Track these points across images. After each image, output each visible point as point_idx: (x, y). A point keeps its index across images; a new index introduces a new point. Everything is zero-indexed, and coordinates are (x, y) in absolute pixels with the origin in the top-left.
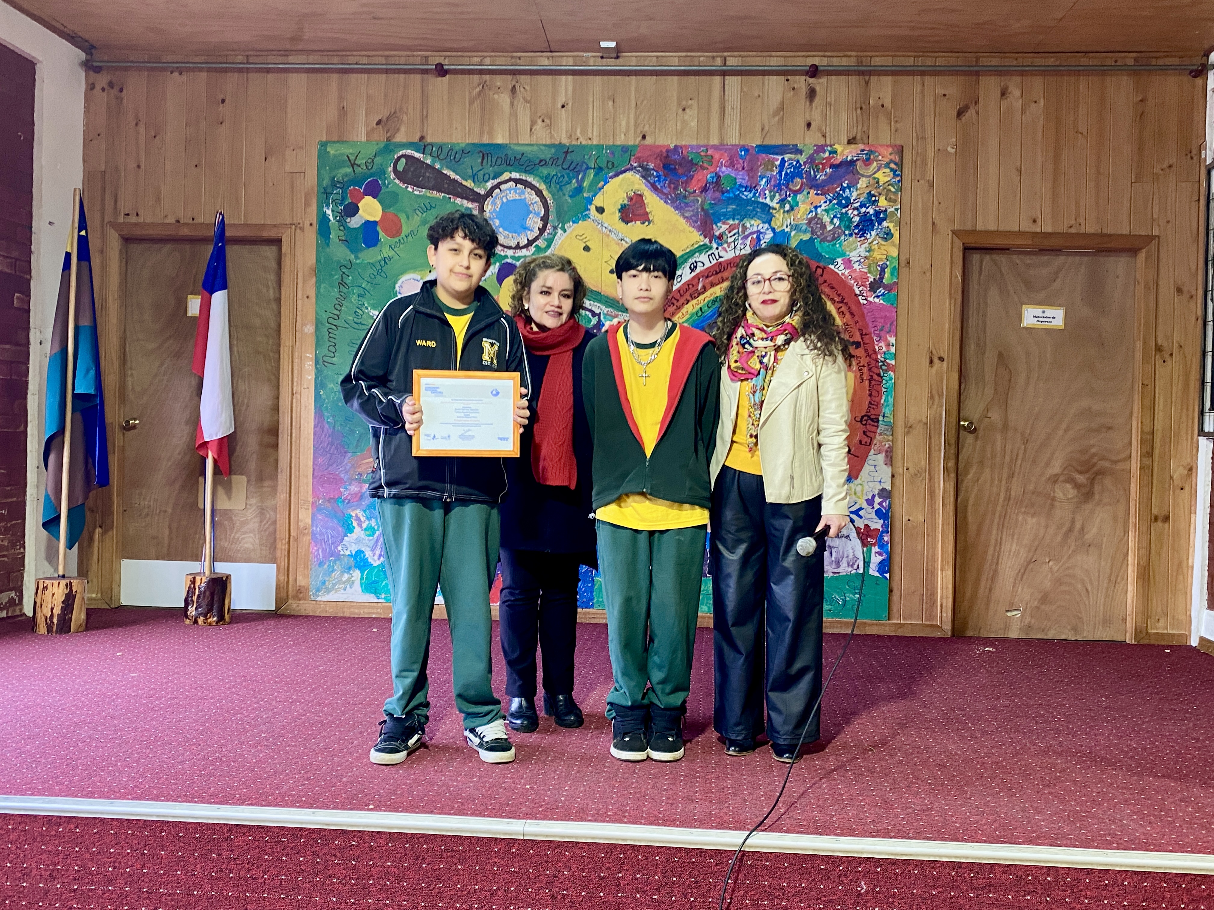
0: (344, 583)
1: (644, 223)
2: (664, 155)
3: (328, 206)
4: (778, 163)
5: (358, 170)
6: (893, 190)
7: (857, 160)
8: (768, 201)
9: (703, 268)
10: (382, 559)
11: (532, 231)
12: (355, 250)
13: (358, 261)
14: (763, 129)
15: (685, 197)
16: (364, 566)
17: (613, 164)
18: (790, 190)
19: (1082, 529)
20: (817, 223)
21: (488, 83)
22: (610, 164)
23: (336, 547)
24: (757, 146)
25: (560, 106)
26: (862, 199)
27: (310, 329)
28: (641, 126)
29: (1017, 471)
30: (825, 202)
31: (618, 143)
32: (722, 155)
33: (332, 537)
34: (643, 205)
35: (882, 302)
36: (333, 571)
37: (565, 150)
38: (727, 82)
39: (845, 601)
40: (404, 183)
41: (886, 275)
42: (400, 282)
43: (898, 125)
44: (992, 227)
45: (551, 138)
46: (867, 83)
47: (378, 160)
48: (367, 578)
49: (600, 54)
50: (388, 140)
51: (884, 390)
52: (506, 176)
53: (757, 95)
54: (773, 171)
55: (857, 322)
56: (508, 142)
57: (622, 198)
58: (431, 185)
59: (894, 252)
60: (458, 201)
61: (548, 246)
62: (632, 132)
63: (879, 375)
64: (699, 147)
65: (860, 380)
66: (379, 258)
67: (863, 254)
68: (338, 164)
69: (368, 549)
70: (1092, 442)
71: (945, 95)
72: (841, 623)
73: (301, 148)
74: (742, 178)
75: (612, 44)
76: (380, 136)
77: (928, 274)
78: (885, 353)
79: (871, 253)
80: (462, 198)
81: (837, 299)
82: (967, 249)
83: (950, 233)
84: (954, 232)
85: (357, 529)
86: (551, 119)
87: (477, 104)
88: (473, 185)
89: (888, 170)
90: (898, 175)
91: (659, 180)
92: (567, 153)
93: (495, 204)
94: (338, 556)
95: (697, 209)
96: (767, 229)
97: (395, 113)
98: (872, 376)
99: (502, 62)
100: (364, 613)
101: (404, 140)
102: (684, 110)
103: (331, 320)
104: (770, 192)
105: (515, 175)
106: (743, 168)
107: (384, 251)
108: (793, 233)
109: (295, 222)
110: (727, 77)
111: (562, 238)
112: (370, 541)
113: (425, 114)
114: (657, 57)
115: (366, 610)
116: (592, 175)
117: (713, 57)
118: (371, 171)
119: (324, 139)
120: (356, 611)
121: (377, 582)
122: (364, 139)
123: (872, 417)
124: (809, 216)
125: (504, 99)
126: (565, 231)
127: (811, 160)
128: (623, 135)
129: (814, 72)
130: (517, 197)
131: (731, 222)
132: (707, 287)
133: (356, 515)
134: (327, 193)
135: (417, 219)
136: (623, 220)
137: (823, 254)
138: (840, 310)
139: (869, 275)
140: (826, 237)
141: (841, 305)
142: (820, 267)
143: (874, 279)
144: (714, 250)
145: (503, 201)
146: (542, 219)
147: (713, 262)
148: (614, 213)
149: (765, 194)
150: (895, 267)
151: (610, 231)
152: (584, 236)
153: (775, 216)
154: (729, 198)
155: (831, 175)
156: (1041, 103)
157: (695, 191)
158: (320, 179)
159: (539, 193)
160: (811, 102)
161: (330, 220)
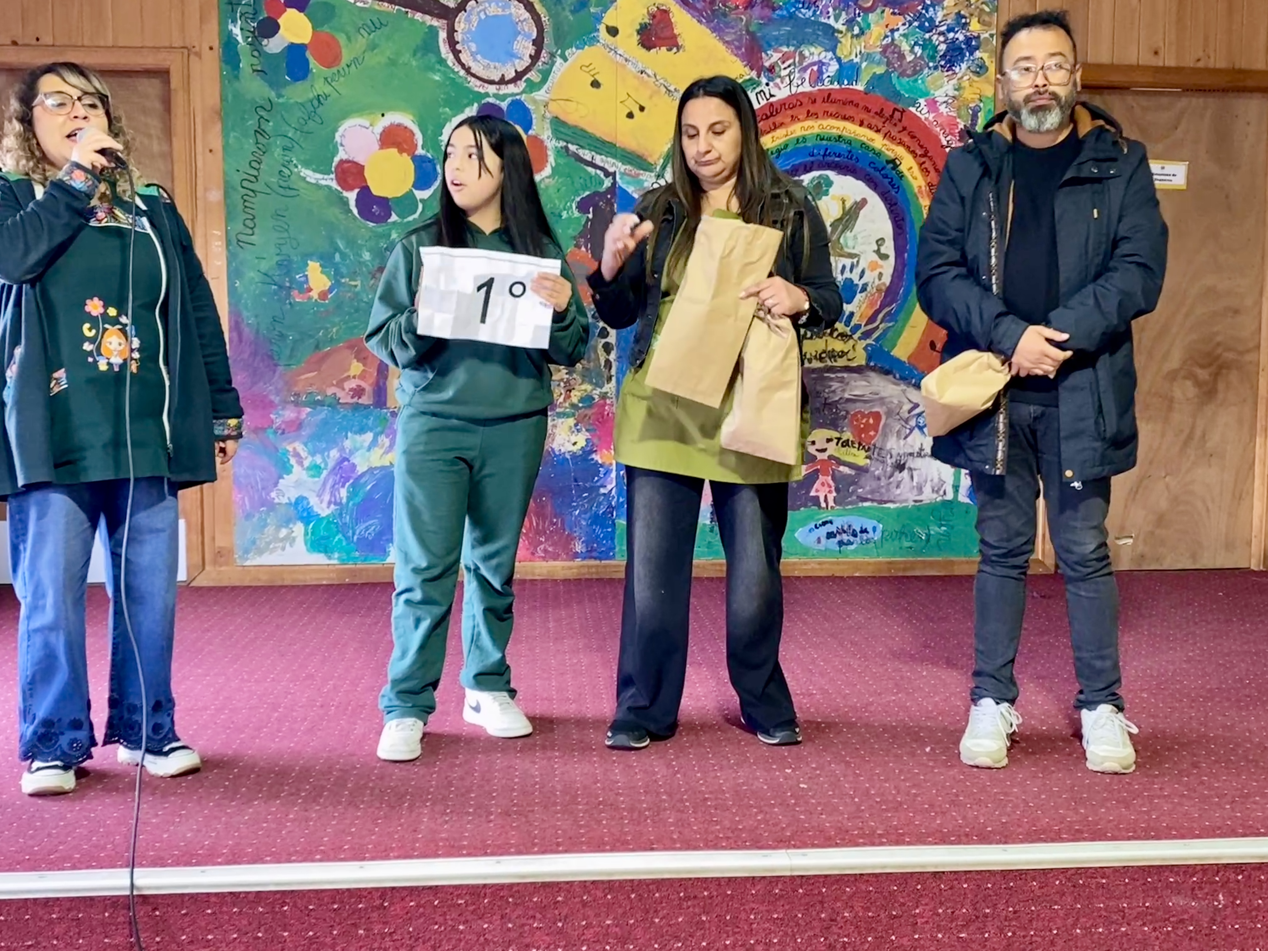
0: (282, 540)
1: (670, 50)
3: (234, 21)
6: (988, 8)
8: (832, 22)
10: (332, 506)
11: (520, 58)
12: (276, 84)
13: (281, 100)
15: (725, 15)
16: (309, 517)
18: (860, 8)
19: (1204, 436)
20: (894, 53)
23: (268, 494)
26: (949, 22)
27: (216, 195)
30: (904, 24)
33: (262, 480)
34: (669, 25)
36: (265, 525)
39: (928, 536)
41: (979, 121)
42: (341, 130)
44: (1107, 60)
48: (312, 533)
57: (641, 15)
59: (989, 91)
60: (418, 16)
61: (544, 80)
66: (311, 96)
67: (951, 93)
69: (314, 494)
70: (1215, 329)
72: (924, 562)
79: (961, 92)
80: (425, 12)
81: (919, 152)
85: (296, 469)
93: (470, 21)
94: (272, 506)
95: (741, 31)
96: (832, 59)
100: (311, 579)
103: (245, 184)
104: (834, 10)
107: (317, 86)
108: (864, 65)
109: (187, 44)
111: (563, 69)
112: (315, 483)
115: (314, 576)
120: (301, 577)
121: (328, 538)
124: (884, 42)
126: (565, 60)
130: (500, 13)
131: (785, 49)
133: (294, 449)
134: (230, 5)
135: (361, 42)
136: (644, 46)
137: (902, 92)
138: (923, 166)
139: (958, 120)
140: (905, 71)
141: (923, 159)
142: (898, 111)
143: (965, 126)
144: (763, 87)
145: (480, 17)
146: (534, 42)
147: (763, 102)
148: (630, 36)
149: (828, 13)
150: (990, 110)
151: (626, 60)
152: (591, 67)
153: (840, 42)
154: (782, 17)
157: (737, 7)
159: (529, 6)
161: (238, 42)
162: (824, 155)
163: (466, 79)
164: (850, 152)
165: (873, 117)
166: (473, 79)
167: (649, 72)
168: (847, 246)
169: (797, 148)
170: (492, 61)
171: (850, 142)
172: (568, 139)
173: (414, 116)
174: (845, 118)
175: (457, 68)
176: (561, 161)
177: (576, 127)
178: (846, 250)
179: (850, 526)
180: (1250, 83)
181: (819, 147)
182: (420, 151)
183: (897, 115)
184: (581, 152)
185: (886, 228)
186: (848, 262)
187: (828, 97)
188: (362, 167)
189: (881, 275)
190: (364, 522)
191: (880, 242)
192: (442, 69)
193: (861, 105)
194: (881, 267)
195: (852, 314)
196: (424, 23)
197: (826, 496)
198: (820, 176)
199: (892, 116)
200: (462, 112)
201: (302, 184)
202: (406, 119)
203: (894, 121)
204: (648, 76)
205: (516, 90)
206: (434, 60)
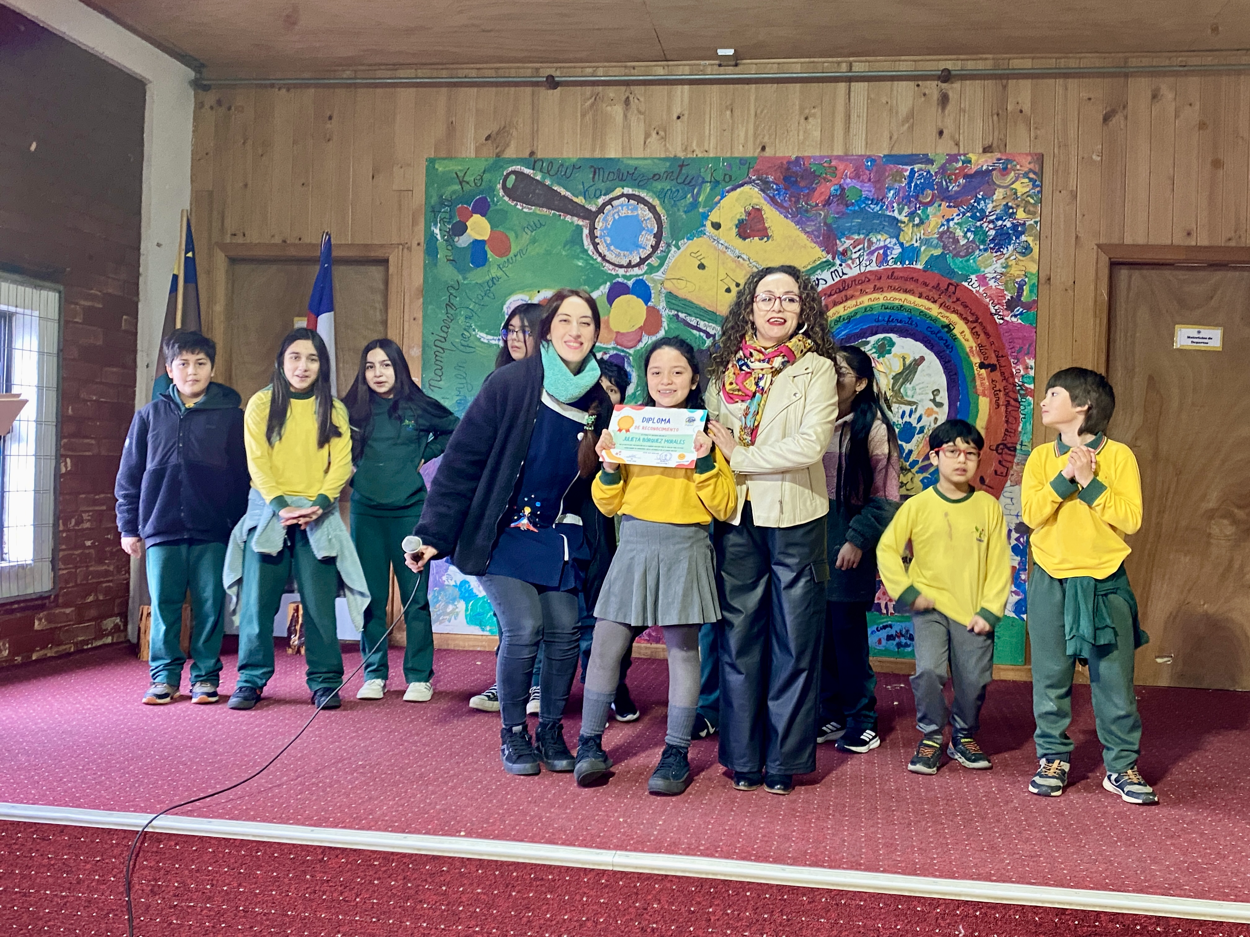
0: (449, 614)
1: (762, 239)
2: (785, 166)
3: (436, 225)
4: (907, 174)
5: (467, 187)
6: (1032, 201)
7: (993, 170)
8: (896, 214)
9: (825, 286)
11: (644, 248)
12: (462, 270)
13: (466, 282)
14: (891, 138)
15: (807, 211)
16: (469, 597)
17: (731, 177)
18: (921, 203)
20: (949, 238)
21: (601, 95)
22: (727, 177)
23: (440, 577)
24: (885, 156)
25: (675, 117)
26: (998, 211)
27: (416, 352)
28: (761, 136)
29: (1169, 503)
30: (958, 215)
31: (736, 155)
32: (847, 166)
34: (762, 220)
35: (1020, 321)
36: (438, 602)
37: (680, 163)
38: (852, 88)
40: (514, 200)
41: (1025, 293)
42: (508, 303)
43: (1038, 132)
44: (1141, 241)
45: (665, 151)
46: (1005, 87)
47: (487, 177)
48: (471, 610)
49: (717, 62)
50: (498, 155)
51: (1022, 416)
52: (618, 192)
53: (884, 102)
54: (902, 182)
55: (992, 344)
56: (620, 156)
57: (739, 213)
58: (541, 201)
59: (1033, 268)
60: (569, 218)
61: (661, 265)
62: (750, 144)
63: (1016, 400)
64: (822, 157)
65: (995, 406)
66: (487, 278)
67: (999, 271)
68: (446, 181)
71: (1090, 99)
73: (409, 165)
74: (868, 190)
75: (730, 52)
76: (489, 152)
77: (1071, 292)
78: (1023, 376)
79: (1008, 270)
80: (573, 215)
81: (971, 319)
82: (1114, 265)
83: (1095, 247)
86: (665, 131)
87: (589, 117)
88: (584, 201)
89: (1026, 180)
90: (1038, 186)
91: (779, 194)
92: (681, 166)
93: (607, 221)
94: (442, 587)
95: (820, 223)
96: (895, 244)
97: (505, 127)
98: (1008, 401)
99: (616, 72)
100: (468, 646)
101: (514, 156)
102: (806, 119)
103: (438, 343)
104: (898, 205)
105: (628, 190)
106: (870, 180)
107: (492, 271)
108: (923, 248)
109: (402, 241)
110: (853, 84)
111: (676, 256)
113: (535, 129)
114: (779, 64)
115: (471, 643)
116: (708, 189)
117: (839, 63)
118: (481, 187)
119: (432, 156)
120: (461, 643)
121: (483, 614)
122: (473, 155)
123: (1009, 445)
124: (941, 230)
125: (617, 111)
126: (679, 248)
127: (943, 169)
128: (741, 147)
129: (946, 77)
130: (630, 213)
131: (856, 237)
134: (433, 212)
135: (526, 238)
136: (740, 236)
137: (956, 270)
138: (974, 331)
139: (1005, 293)
140: (958, 252)
141: (975, 325)
142: (952, 285)
143: (1012, 297)
144: (837, 267)
145: (614, 218)
146: (655, 236)
147: (836, 280)
148: (730, 229)
149: (893, 207)
150: (1034, 284)
151: (726, 248)
152: (699, 254)
153: (903, 231)
154: (854, 212)
155: (964, 186)
156: (1197, 107)
157: (817, 205)
158: (428, 197)
159: (652, 209)
160: (943, 109)
161: (437, 240)
162: (888, 321)
163: (602, 264)
164: (910, 318)
165: (930, 290)
166: (607, 264)
167: (744, 256)
168: (907, 396)
169: (866, 316)
170: (621, 250)
171: (910, 310)
172: (679, 309)
174: (906, 291)
175: (596, 256)
176: (673, 326)
177: (685, 300)
178: (906, 398)
179: (907, 631)
181: (883, 314)
183: (952, 288)
184: (688, 319)
185: (942, 381)
186: (907, 409)
187: (892, 274)
189: (936, 419)
191: (936, 392)
192: (585, 257)
193: (921, 280)
194: (937, 413)
195: (910, 452)
196: (572, 223)
197: (886, 605)
198: (884, 338)
199: (947, 289)
200: (598, 289)
201: (478, 344)
203: (948, 294)
204: (744, 259)
205: (640, 272)
206: (579, 251)
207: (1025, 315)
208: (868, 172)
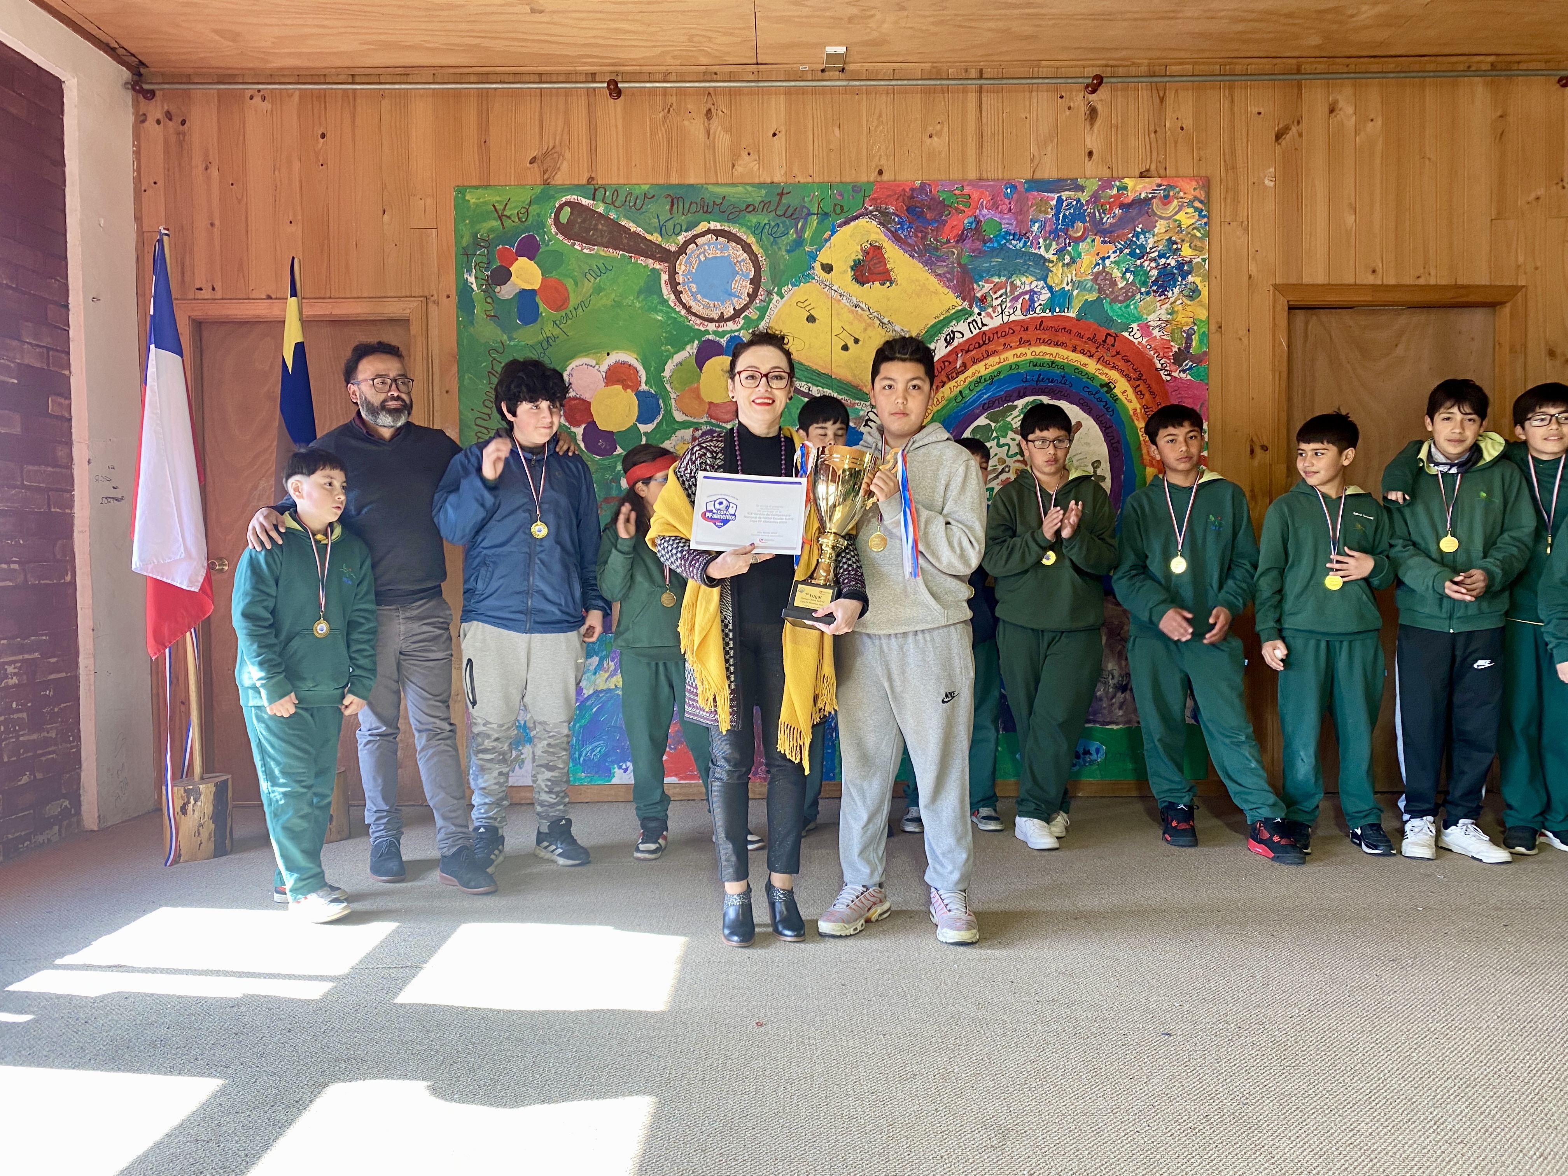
1: (884, 284)
2: (908, 195)
3: (469, 271)
4: (1054, 202)
5: (508, 223)
6: (1199, 235)
7: (1153, 198)
8: (1042, 252)
9: (961, 340)
11: (739, 297)
12: (508, 329)
13: (512, 343)
14: (1032, 161)
15: (936, 249)
17: (842, 208)
18: (1070, 237)
20: (1105, 280)
21: (674, 106)
22: (838, 208)
24: (1026, 181)
25: (770, 134)
26: (1160, 247)
28: (877, 158)
30: (1114, 252)
31: (848, 180)
32: (982, 193)
34: (882, 260)
35: (1189, 377)
37: (780, 191)
38: (984, 99)
40: (570, 239)
41: (1194, 343)
42: (569, 369)
43: (1202, 153)
44: (1321, 279)
45: (760, 175)
46: (1162, 98)
47: (534, 209)
50: (546, 183)
52: (703, 227)
53: (1023, 115)
54: (1047, 213)
56: (703, 181)
57: (855, 252)
58: (605, 240)
59: (1203, 314)
60: (642, 260)
61: (761, 318)
62: (864, 167)
64: (953, 182)
66: (541, 338)
67: (1164, 317)
68: (479, 216)
71: (1259, 113)
73: (431, 194)
74: (1008, 223)
75: (842, 50)
76: (535, 178)
77: (1246, 341)
79: (1175, 316)
80: (647, 257)
81: (1133, 375)
82: (1291, 308)
83: (1271, 288)
84: (1276, 287)
86: (759, 151)
87: (661, 134)
88: (660, 239)
89: (1191, 210)
90: (1205, 216)
91: (902, 228)
92: (781, 194)
93: (691, 264)
95: (953, 263)
96: (1043, 288)
97: (554, 147)
99: (693, 78)
101: (568, 183)
102: (931, 136)
103: (479, 422)
104: (1045, 240)
105: (715, 225)
106: (1010, 210)
107: (546, 329)
108: (1075, 292)
109: (426, 294)
110: (984, 94)
111: (780, 306)
113: (593, 148)
116: (815, 224)
117: (966, 69)
118: (527, 223)
119: (462, 184)
122: (514, 182)
124: (1096, 270)
125: (695, 127)
126: (782, 297)
127: (1095, 198)
128: (853, 170)
130: (719, 254)
131: (996, 280)
132: (968, 365)
134: (466, 254)
135: (588, 286)
136: (857, 281)
137: (1114, 318)
138: (1138, 389)
139: (1172, 343)
140: (1117, 296)
141: (1138, 382)
142: (1111, 335)
143: (1179, 349)
144: (975, 317)
145: (700, 260)
146: (752, 281)
147: (975, 332)
148: (845, 272)
149: (1039, 243)
150: (1204, 332)
151: (841, 295)
152: (806, 304)
153: (1051, 271)
154: (993, 249)
155: (1120, 219)
156: (1379, 122)
157: (948, 241)
158: (458, 236)
159: (747, 248)
160: (1092, 125)
161: (473, 290)
162: (1038, 380)
163: (687, 318)
164: (1063, 377)
165: (1086, 343)
166: (694, 318)
167: (863, 306)
169: (1012, 375)
170: (711, 300)
171: (1062, 367)
173: (638, 355)
174: (1057, 345)
175: (679, 308)
180: (1472, 298)
181: (1032, 373)
182: (644, 387)
183: (1110, 340)
185: (1101, 451)
187: (1041, 324)
188: (590, 403)
190: (591, 743)
191: (1096, 464)
192: (665, 309)
193: (1074, 331)
196: (646, 266)
199: (1105, 342)
200: (684, 349)
202: (631, 358)
203: (1106, 346)
204: (862, 309)
205: (735, 327)
206: (655, 302)
207: (1195, 369)
208: (1007, 201)
